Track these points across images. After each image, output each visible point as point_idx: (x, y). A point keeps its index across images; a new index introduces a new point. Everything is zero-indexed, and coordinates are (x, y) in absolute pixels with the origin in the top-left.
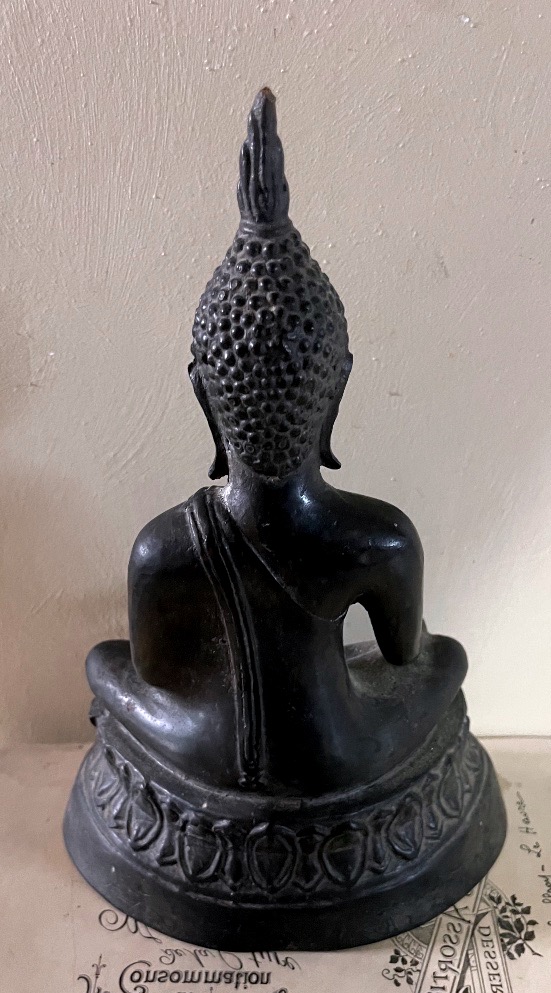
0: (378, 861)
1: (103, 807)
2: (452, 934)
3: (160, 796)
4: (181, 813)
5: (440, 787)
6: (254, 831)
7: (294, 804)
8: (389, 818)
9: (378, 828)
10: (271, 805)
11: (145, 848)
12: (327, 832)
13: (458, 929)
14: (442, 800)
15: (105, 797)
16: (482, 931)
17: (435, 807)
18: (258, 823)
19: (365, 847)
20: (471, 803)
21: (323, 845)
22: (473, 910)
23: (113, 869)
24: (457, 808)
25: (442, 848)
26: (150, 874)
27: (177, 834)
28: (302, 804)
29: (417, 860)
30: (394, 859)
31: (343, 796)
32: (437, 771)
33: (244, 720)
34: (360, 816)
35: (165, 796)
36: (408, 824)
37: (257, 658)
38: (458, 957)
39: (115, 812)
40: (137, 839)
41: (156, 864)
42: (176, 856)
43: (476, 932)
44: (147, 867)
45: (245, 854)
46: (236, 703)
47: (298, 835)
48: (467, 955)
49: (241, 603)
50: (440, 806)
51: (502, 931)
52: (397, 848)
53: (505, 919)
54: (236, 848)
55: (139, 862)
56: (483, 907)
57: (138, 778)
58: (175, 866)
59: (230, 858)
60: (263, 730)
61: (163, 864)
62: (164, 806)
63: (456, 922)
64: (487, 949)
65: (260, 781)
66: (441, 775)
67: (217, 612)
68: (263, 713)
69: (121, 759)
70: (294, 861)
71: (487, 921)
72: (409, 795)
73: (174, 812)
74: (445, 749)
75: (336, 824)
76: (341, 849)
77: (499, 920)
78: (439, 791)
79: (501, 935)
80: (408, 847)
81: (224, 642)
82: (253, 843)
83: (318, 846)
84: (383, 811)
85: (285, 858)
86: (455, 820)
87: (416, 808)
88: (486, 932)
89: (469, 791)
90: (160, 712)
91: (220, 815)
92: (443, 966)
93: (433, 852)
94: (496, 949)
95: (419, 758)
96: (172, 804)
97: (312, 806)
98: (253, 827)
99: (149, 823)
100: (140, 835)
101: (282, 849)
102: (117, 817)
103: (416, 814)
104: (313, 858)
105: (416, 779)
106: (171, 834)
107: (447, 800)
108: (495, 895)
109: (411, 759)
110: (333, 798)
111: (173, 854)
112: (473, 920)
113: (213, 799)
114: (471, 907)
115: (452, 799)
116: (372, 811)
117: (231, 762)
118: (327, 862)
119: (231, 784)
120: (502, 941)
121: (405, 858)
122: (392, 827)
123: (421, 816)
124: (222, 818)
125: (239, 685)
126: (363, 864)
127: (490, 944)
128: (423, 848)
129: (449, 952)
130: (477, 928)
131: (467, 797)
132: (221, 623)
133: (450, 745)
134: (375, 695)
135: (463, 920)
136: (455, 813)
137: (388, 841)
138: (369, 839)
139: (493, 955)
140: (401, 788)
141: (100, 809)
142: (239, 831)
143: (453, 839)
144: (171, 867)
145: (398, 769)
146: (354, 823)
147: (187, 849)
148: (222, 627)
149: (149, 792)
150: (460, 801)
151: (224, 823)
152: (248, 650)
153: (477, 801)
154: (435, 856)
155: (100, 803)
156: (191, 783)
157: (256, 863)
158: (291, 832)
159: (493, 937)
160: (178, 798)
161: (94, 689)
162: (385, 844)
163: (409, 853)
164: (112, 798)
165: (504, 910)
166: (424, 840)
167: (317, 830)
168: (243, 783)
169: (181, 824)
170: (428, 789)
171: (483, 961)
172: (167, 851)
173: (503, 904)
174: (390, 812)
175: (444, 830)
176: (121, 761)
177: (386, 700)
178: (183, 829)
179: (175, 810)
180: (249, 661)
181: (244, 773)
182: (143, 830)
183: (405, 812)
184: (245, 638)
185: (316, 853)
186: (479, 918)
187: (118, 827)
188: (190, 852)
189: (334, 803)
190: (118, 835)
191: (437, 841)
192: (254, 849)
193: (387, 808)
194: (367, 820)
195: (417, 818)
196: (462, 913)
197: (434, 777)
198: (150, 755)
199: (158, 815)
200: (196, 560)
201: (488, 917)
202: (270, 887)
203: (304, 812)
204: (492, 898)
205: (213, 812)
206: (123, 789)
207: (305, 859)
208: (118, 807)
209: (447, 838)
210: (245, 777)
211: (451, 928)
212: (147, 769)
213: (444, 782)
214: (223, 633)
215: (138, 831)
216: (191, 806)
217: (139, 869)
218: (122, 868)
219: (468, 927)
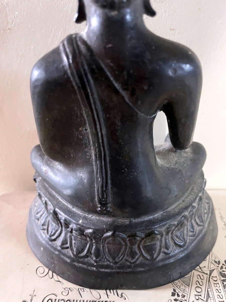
0: (167, 249)
1: (38, 219)
2: (200, 280)
3: (60, 216)
4: (70, 224)
5: (196, 212)
6: (105, 235)
7: (127, 221)
8: (174, 227)
9: (167, 233)
10: (114, 222)
11: (55, 240)
12: (143, 235)
13: (202, 278)
14: (196, 218)
15: (39, 215)
16: (213, 278)
17: (193, 221)
18: (107, 231)
19: (161, 241)
20: (207, 219)
21: (141, 241)
22: (208, 268)
23: (42, 249)
24: (202, 221)
25: (196, 241)
26: (57, 253)
27: (69, 234)
28: (130, 221)
29: (185, 247)
30: (175, 247)
31: (151, 217)
32: (195, 204)
33: (99, 176)
34: (160, 227)
35: (63, 216)
36: (182, 229)
37: (105, 140)
38: (204, 293)
39: (42, 222)
40: (51, 236)
41: (59, 248)
42: (68, 245)
43: (211, 279)
44: (56, 249)
45: (101, 245)
46: (94, 167)
47: (128, 237)
48: (208, 291)
49: (95, 103)
50: (195, 220)
51: (223, 278)
52: (176, 242)
53: (223, 272)
54: (97, 242)
55: (52, 247)
56: (212, 267)
57: (51, 207)
58: (68, 249)
59: (94, 247)
60: (109, 181)
61: (63, 248)
62: (62, 221)
63: (201, 274)
64: (217, 288)
65: (108, 209)
66: (197, 206)
67: (81, 110)
68: (109, 172)
69: (44, 198)
70: (126, 249)
71: (215, 273)
72: (183, 216)
73: (67, 224)
74: (198, 194)
75: (147, 232)
76: (149, 244)
77: (220, 273)
78: (196, 214)
79: (222, 280)
80: (181, 241)
81: (86, 130)
82: (105, 240)
83: (138, 242)
84: (171, 225)
85: (121, 248)
86: (202, 227)
87: (186, 222)
88: (215, 279)
89: (206, 213)
90: (59, 174)
91: (88, 226)
92: (197, 298)
93: (192, 243)
94: (221, 288)
95: (186, 198)
96: (65, 220)
97: (135, 222)
98: (104, 233)
99: (56, 228)
100: (52, 234)
101: (120, 244)
102: (43, 225)
103: (185, 225)
104: (135, 247)
105: (186, 208)
106: (66, 234)
107: (198, 217)
108: (217, 261)
109: (183, 199)
110: (146, 218)
111: (67, 244)
112: (209, 274)
113: (85, 218)
114: (207, 267)
115: (200, 217)
116: (166, 224)
117: (93, 199)
118: (142, 250)
119: (93, 211)
120: (223, 283)
121: (180, 246)
122: (174, 232)
123: (187, 226)
124: (89, 228)
125: (96, 155)
126: (160, 250)
127: (218, 285)
128: (188, 241)
129: (199, 290)
130: (211, 277)
131: (206, 215)
132: (83, 117)
133: (200, 191)
134: (168, 166)
135: (204, 273)
136: (202, 224)
137: (172, 239)
138: (163, 238)
139: (219, 291)
140: (179, 213)
141: (37, 220)
142: (98, 235)
143: (200, 236)
144: (66, 250)
145: (177, 203)
146: (157, 231)
147: (73, 242)
148: (84, 120)
149: (55, 214)
150: (203, 218)
151: (90, 231)
152: (100, 134)
153: (209, 218)
154: (193, 244)
155: (37, 218)
156: (75, 210)
157: (107, 250)
158: (124, 236)
159: (219, 281)
160: (68, 217)
161: (33, 165)
162: (170, 240)
163: (182, 244)
164: (41, 216)
165: (222, 268)
166: (188, 237)
167: (138, 235)
168: (99, 210)
169: (70, 230)
170: (191, 213)
171: (216, 294)
172: (64, 242)
173: (221, 265)
174: (174, 225)
175: (197, 232)
176: (44, 199)
177: (173, 169)
178: (71, 232)
179: (66, 223)
180: (101, 141)
181: (99, 206)
182: (54, 232)
183: (181, 224)
184: (98, 127)
185: (137, 246)
186: (211, 272)
187: (44, 229)
188: (75, 243)
189: (147, 221)
190: (44, 233)
191: (194, 237)
192: (106, 243)
193: (172, 223)
194: (163, 229)
195: (186, 227)
196: (203, 269)
197: (194, 207)
198: (57, 196)
199: (60, 225)
200: (65, 72)
201: (215, 271)
202: (114, 261)
203: (131, 226)
204: (216, 262)
205: (85, 225)
206: (46, 212)
207: (131, 248)
208: (44, 220)
209: (198, 235)
210: (100, 207)
211: (199, 277)
212: (55, 202)
213: (198, 209)
214: (85, 124)
215: (51, 232)
216: (74, 221)
217: (52, 250)
218: (45, 248)
219: (207, 277)
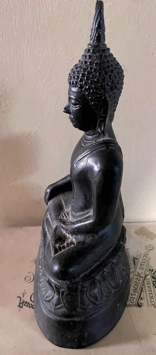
2: (137, 281)
13: (139, 280)
16: (147, 280)
22: (144, 274)
38: (139, 288)
43: (145, 280)
48: (142, 287)
51: (153, 280)
53: (155, 276)
56: (147, 273)
63: (138, 278)
64: (149, 286)
71: (149, 277)
77: (152, 277)
79: (153, 281)
88: (148, 280)
92: (134, 291)
94: (151, 286)
108: (151, 269)
112: (144, 277)
114: (143, 273)
120: (153, 283)
127: (150, 284)
129: (136, 287)
130: (145, 279)
135: (141, 277)
139: (150, 287)
159: (150, 282)
165: (154, 273)
171: (147, 289)
173: (154, 272)
186: (146, 276)
196: (140, 275)
201: (149, 275)
204: (150, 270)
211: (137, 279)
219: (143, 279)
